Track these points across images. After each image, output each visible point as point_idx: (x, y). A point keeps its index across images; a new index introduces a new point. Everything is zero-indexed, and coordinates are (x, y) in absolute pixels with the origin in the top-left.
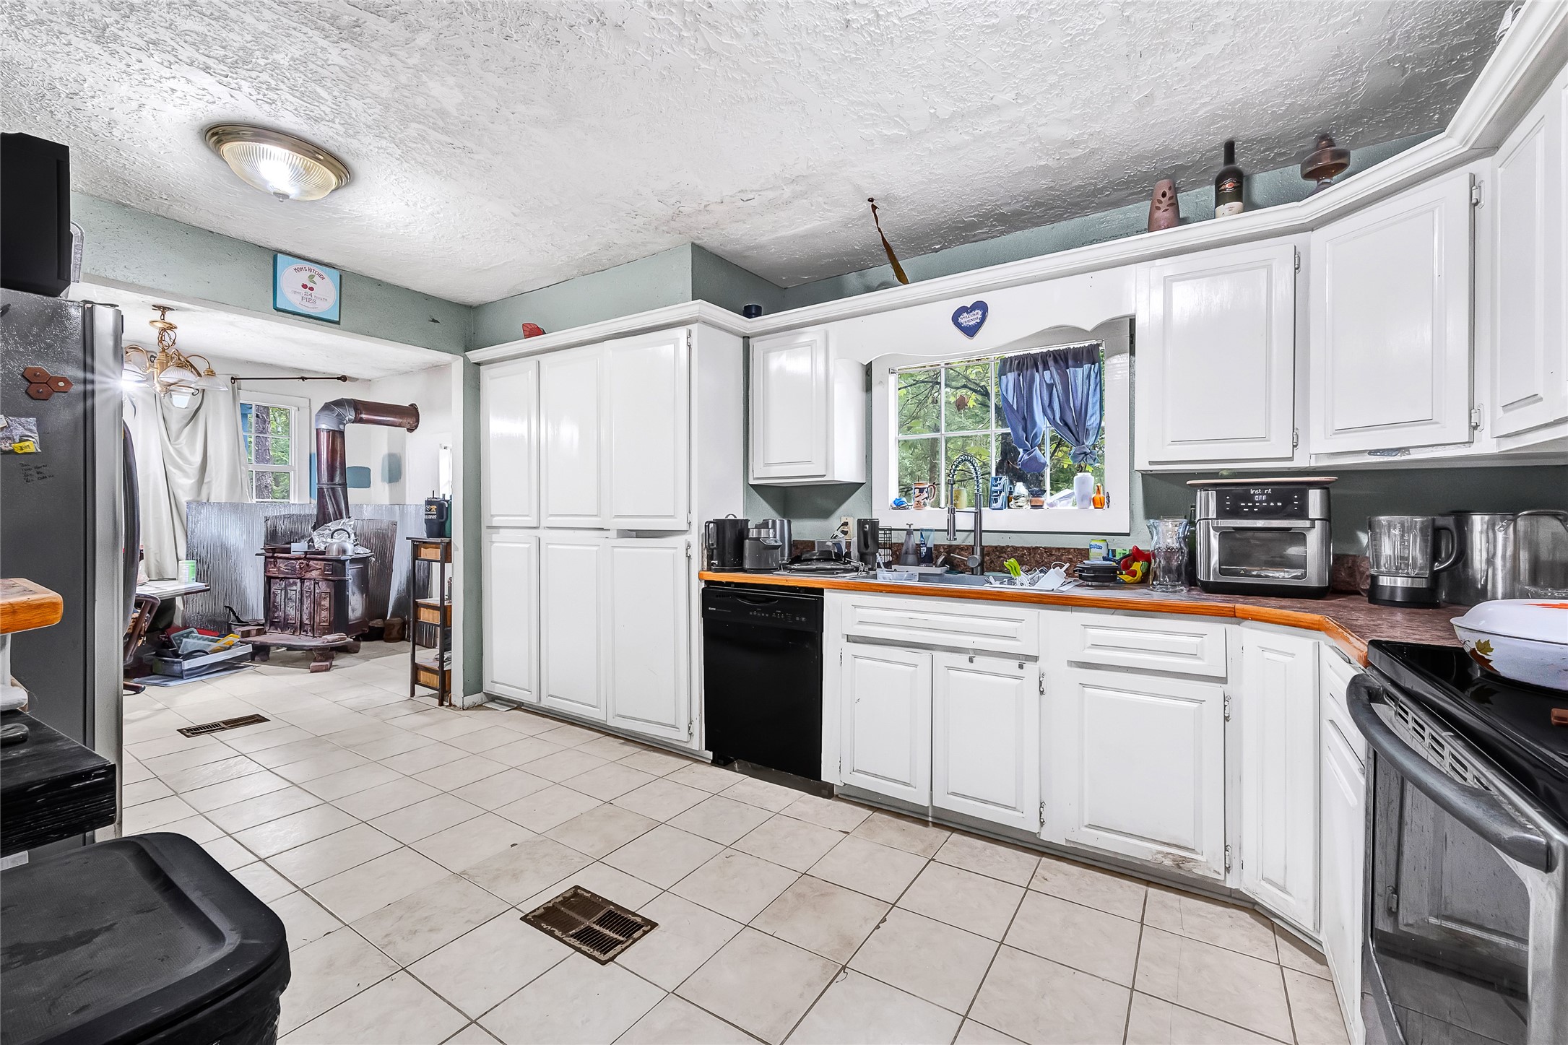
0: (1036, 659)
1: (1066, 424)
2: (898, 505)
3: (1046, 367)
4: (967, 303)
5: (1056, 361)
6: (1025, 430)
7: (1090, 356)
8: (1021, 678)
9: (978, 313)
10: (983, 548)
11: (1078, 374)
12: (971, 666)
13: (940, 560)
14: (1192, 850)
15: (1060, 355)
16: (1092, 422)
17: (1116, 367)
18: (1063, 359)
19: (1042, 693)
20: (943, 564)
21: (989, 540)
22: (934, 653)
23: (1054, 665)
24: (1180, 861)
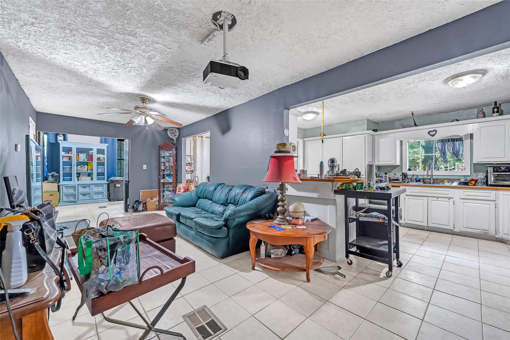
0: (452, 198)
1: (454, 153)
2: (409, 170)
3: (449, 141)
4: (432, 130)
5: (451, 140)
6: (444, 155)
7: (460, 139)
8: (449, 201)
9: (435, 132)
10: (433, 179)
11: (457, 143)
12: (437, 200)
13: (422, 181)
14: (488, 231)
15: (452, 139)
16: (461, 153)
17: (467, 142)
18: (453, 140)
19: (454, 204)
20: (422, 182)
21: (434, 177)
22: (428, 198)
23: (457, 199)
24: (485, 233)
